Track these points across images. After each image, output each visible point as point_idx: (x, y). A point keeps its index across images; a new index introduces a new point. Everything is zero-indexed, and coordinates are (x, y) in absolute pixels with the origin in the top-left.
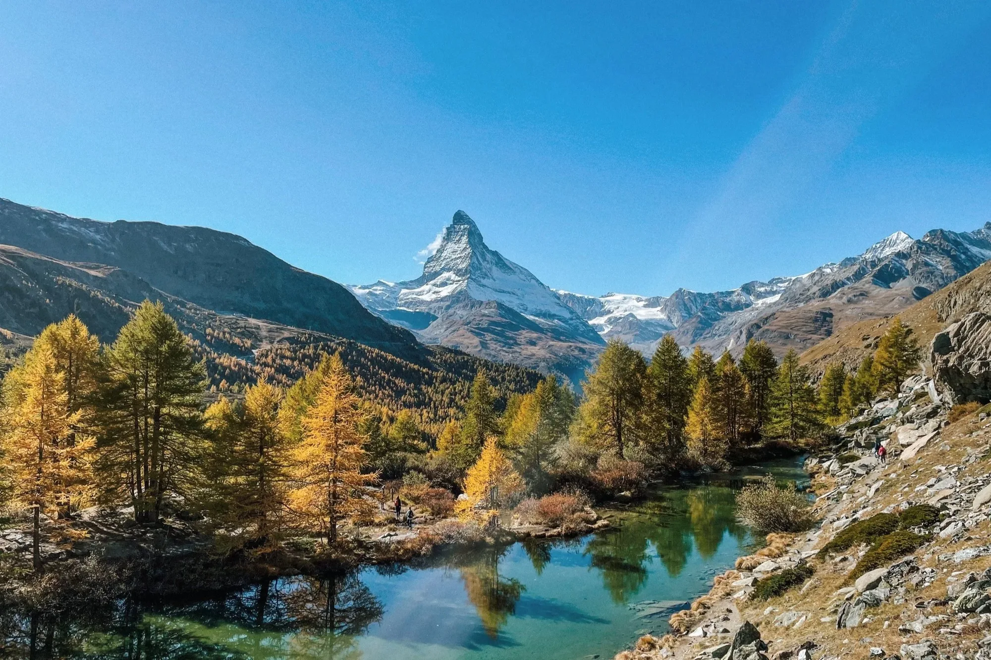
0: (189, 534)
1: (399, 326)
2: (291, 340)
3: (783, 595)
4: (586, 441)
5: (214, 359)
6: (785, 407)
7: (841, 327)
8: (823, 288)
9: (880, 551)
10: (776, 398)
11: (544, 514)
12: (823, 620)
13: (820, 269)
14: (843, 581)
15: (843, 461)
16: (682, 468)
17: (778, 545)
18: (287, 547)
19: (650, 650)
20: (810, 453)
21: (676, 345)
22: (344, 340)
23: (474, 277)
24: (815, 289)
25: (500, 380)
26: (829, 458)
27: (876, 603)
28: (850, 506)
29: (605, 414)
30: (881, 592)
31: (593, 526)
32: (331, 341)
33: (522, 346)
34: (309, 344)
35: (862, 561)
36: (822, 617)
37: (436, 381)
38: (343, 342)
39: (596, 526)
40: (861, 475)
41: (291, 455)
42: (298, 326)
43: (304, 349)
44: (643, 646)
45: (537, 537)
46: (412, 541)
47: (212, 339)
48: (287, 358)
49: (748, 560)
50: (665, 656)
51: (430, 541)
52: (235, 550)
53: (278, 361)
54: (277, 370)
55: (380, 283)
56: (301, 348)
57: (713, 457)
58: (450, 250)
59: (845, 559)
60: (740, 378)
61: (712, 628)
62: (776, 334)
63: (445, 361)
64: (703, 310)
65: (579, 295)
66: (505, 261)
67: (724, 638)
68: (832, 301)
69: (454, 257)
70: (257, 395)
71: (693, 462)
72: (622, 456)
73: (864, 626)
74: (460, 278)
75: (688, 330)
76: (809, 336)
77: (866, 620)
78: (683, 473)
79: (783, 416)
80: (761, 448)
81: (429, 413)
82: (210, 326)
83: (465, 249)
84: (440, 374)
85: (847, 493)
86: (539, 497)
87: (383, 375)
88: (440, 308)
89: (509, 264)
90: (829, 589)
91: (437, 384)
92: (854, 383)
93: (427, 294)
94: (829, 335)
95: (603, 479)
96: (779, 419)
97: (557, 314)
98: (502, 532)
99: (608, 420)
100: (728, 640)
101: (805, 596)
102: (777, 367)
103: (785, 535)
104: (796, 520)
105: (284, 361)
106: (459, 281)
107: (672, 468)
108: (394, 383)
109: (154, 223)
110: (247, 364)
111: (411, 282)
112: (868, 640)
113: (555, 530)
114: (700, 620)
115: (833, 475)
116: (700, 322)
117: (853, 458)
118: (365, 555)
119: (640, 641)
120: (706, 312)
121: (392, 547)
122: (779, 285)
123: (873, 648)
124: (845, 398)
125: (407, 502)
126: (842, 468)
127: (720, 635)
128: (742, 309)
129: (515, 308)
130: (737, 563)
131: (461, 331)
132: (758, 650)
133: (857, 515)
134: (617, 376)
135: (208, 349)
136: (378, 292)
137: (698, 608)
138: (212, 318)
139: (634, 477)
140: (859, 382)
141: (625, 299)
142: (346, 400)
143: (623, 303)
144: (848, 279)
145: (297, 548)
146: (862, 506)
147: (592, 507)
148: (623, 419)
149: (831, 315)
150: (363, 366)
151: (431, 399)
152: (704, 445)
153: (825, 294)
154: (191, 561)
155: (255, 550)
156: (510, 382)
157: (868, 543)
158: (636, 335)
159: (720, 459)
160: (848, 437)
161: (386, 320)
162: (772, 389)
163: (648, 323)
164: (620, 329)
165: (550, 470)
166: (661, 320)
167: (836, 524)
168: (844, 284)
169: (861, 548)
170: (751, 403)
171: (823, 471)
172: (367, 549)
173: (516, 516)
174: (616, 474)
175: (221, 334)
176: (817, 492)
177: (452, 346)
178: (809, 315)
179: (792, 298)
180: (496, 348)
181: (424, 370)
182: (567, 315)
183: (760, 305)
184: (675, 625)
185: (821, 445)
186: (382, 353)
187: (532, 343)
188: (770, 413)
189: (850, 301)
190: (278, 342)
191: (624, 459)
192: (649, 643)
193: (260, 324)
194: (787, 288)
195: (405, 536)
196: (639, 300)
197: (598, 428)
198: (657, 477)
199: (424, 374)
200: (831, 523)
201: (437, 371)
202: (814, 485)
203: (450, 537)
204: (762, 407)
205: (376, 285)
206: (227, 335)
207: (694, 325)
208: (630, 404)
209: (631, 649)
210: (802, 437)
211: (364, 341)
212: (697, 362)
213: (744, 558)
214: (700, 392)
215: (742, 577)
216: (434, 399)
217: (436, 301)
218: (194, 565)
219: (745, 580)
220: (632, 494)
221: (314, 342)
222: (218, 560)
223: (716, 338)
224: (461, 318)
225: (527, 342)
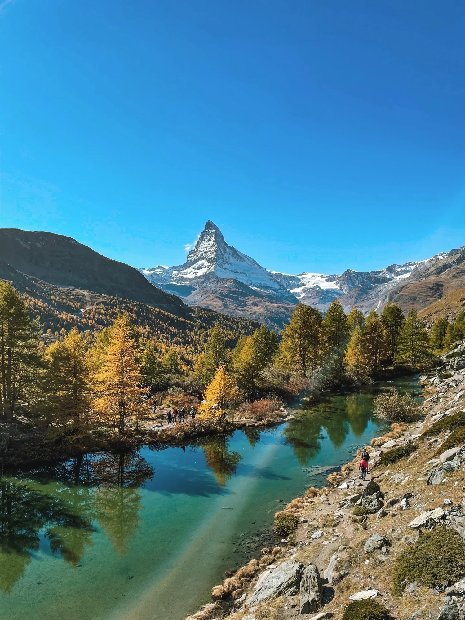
0: (32, 427)
1: (172, 294)
2: (105, 303)
3: (397, 463)
4: (283, 367)
5: (57, 315)
6: (408, 344)
7: (448, 293)
8: (438, 268)
9: (457, 436)
10: (403, 339)
11: (254, 412)
12: (419, 479)
13: (436, 256)
14: (433, 454)
15: (442, 377)
16: (342, 383)
17: (398, 430)
18: (93, 434)
19: (314, 497)
20: (423, 372)
21: (340, 306)
22: (138, 303)
23: (219, 263)
24: (433, 269)
25: (235, 327)
26: (434, 375)
27: (451, 469)
28: (444, 406)
29: (296, 350)
30: (455, 463)
31: (285, 420)
32: (130, 304)
33: (249, 307)
34: (116, 306)
35: (446, 443)
36: (419, 478)
37: (196, 328)
38: (137, 304)
39: (286, 419)
40: (453, 387)
41: (94, 378)
42: (109, 295)
43: (113, 309)
44: (310, 495)
45: (249, 426)
46: (171, 430)
47: (55, 303)
48: (102, 314)
49: (378, 440)
50: (322, 500)
51: (182, 430)
52: (60, 437)
53: (97, 316)
54: (96, 322)
55: (160, 267)
56: (111, 308)
57: (362, 376)
58: (204, 246)
59: (436, 441)
60: (380, 326)
61: (353, 483)
62: (407, 297)
63: (201, 316)
64: (362, 283)
65: (284, 274)
66: (239, 253)
67: (359, 490)
68: (443, 277)
69: (206, 250)
70: (71, 340)
71: (350, 379)
72: (305, 375)
73: (443, 484)
74: (210, 264)
75: (353, 295)
76: (428, 299)
77: (444, 480)
78: (343, 386)
79: (407, 349)
80: (393, 369)
81: (191, 348)
82: (53, 295)
83: (213, 245)
84: (198, 324)
85: (443, 398)
86: (252, 402)
87: (162, 324)
88: (198, 283)
89: (240, 255)
90: (425, 459)
91: (196, 330)
92: (453, 329)
93: (190, 274)
94: (441, 298)
95: (292, 390)
96: (404, 352)
97: (271, 286)
98: (228, 424)
99: (297, 353)
100: (361, 491)
101: (410, 463)
102: (404, 319)
103: (403, 424)
104: (410, 415)
105: (101, 316)
106: (209, 266)
107: (336, 383)
108: (170, 330)
109: (16, 229)
110: (77, 318)
111: (179, 266)
112: (444, 494)
113: (261, 422)
114: (346, 478)
115: (436, 386)
116: (360, 291)
117: (449, 376)
118: (142, 438)
119: (308, 491)
120: (364, 284)
121: (159, 433)
122: (410, 266)
123: (445, 500)
124: (447, 338)
125: (171, 405)
126: (441, 382)
127: (356, 488)
128: (387, 282)
129: (245, 283)
130: (372, 442)
131: (211, 297)
132: (377, 498)
133: (447, 412)
134: (303, 326)
135: (53, 309)
136: (158, 273)
137: (345, 470)
138: (55, 290)
139: (311, 388)
140: (456, 328)
141: (314, 276)
142: (128, 343)
143: (312, 279)
144: (453, 262)
145: (100, 435)
146: (451, 406)
147: (285, 407)
148: (306, 353)
149: (442, 286)
150: (150, 319)
151: (192, 340)
152: (357, 368)
153: (439, 272)
154: (32, 444)
155: (72, 436)
156: (242, 329)
157: (451, 431)
158: (320, 299)
159: (367, 377)
160: (447, 362)
161: (164, 290)
162: (400, 333)
163: (328, 291)
164: (310, 295)
165: (260, 385)
166: (336, 289)
167: (434, 417)
168: (450, 266)
169: (447, 434)
170: (387, 341)
171: (429, 383)
172: (143, 435)
173: (237, 413)
174: (300, 387)
175: (61, 299)
176: (425, 397)
177: (206, 307)
178: (429, 285)
179: (417, 275)
180: (233, 308)
181: (188, 322)
182: (277, 287)
183: (398, 279)
184: (331, 481)
185: (430, 367)
186: (162, 311)
187: (256, 304)
188: (399, 348)
189: (454, 276)
190: (96, 304)
191: (307, 377)
192: (313, 492)
193: (85, 293)
194: (415, 268)
195: (167, 426)
196: (322, 277)
197: (290, 358)
198: (327, 388)
199: (188, 324)
200: (431, 416)
201: (196, 322)
202: (423, 393)
203: (195, 427)
204: (394, 345)
205: (157, 268)
206: (64, 300)
207: (357, 292)
208: (311, 343)
209: (302, 496)
210: (418, 362)
211: (150, 303)
212: (354, 316)
213: (376, 439)
214: (355, 335)
215: (374, 451)
216: (194, 340)
217: (195, 278)
218: (34, 446)
219: (375, 453)
220: (310, 399)
221: (119, 304)
222: (49, 443)
223: (370, 300)
224: (211, 289)
225: (252, 304)
